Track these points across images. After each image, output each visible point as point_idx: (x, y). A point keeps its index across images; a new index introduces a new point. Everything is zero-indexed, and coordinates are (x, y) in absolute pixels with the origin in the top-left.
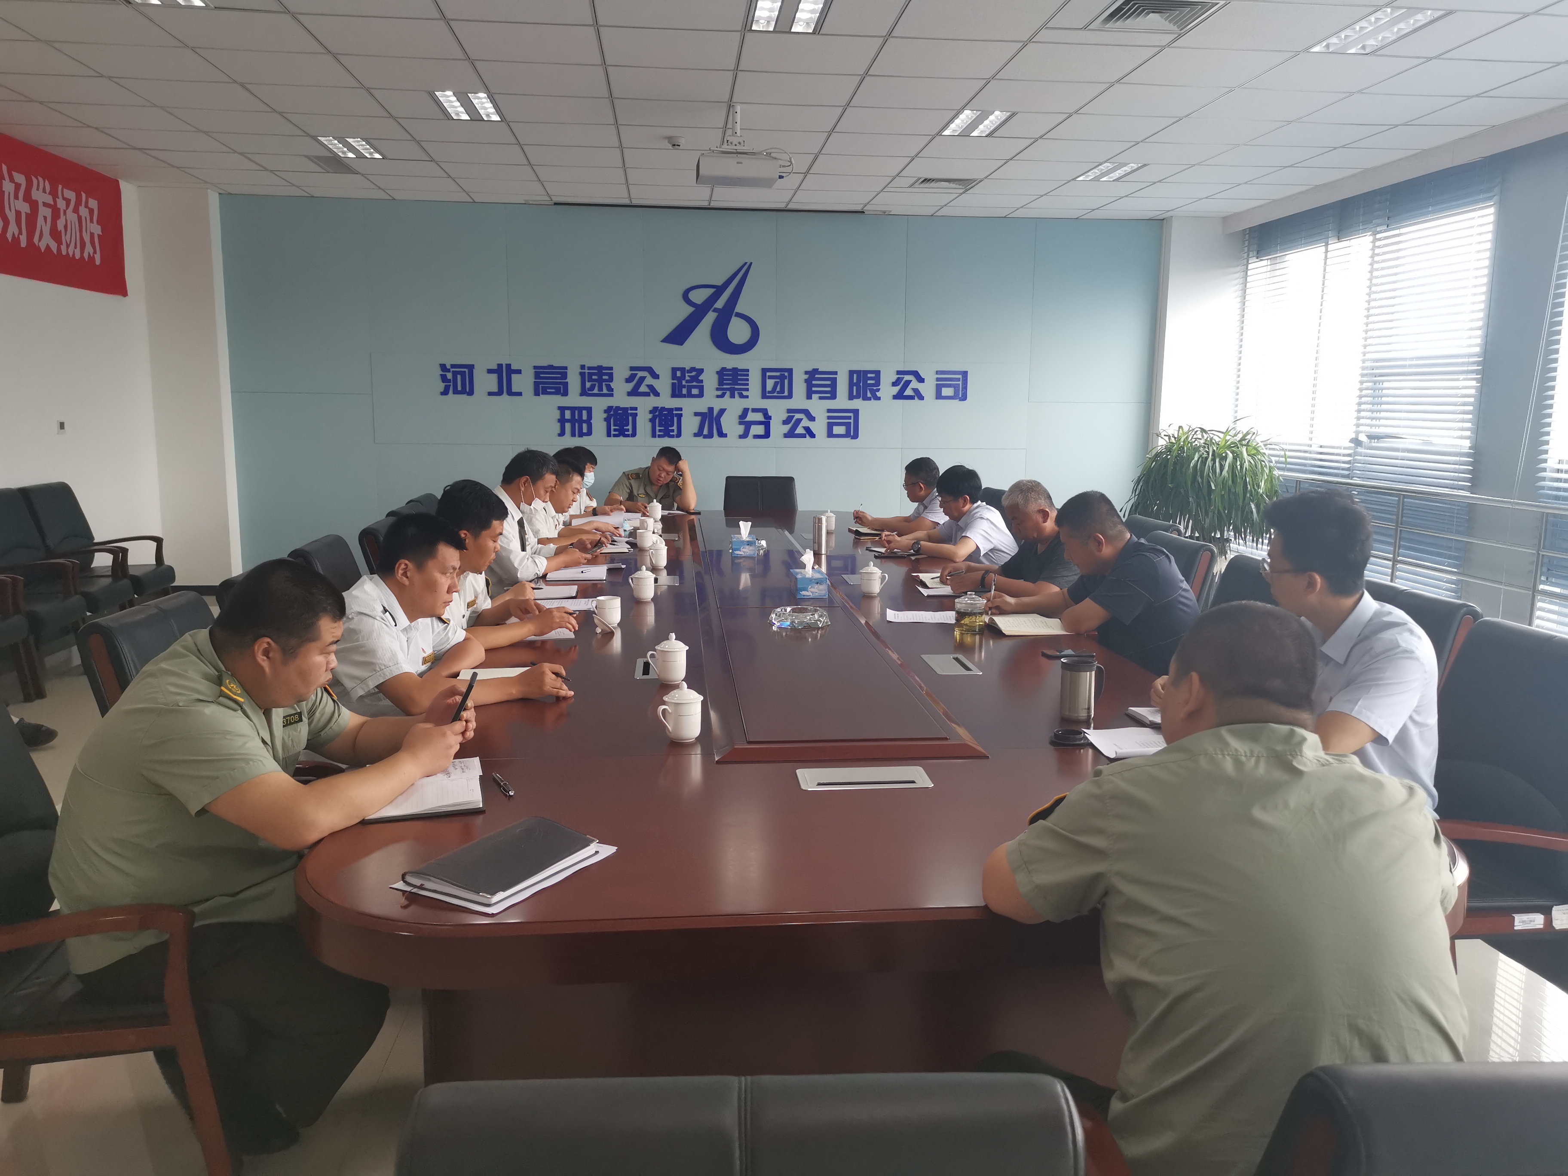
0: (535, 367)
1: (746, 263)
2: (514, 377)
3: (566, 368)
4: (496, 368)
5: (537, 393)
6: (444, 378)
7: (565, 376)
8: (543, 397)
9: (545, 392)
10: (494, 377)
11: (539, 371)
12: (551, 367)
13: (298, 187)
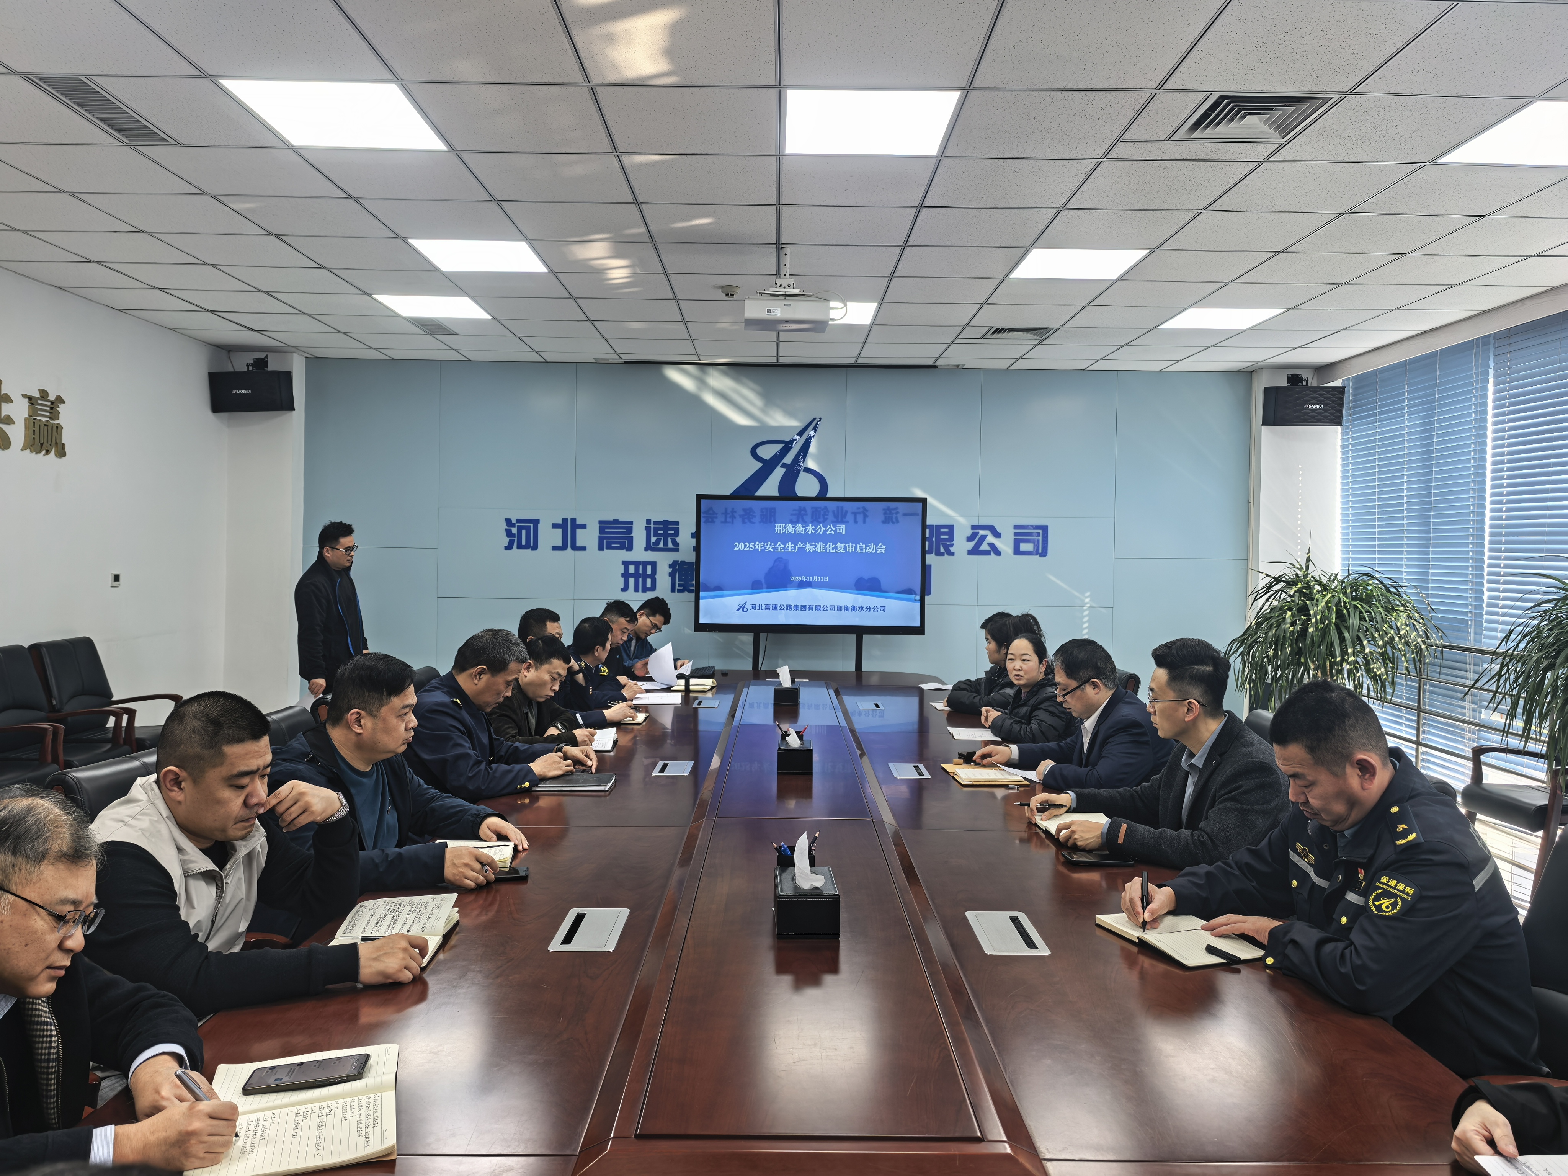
0: (600, 522)
1: (815, 419)
2: (579, 531)
3: (631, 523)
4: (560, 522)
5: (601, 548)
6: (509, 533)
7: (630, 530)
8: (607, 552)
9: (609, 547)
10: (559, 531)
11: (604, 526)
12: (616, 522)
13: (376, 349)
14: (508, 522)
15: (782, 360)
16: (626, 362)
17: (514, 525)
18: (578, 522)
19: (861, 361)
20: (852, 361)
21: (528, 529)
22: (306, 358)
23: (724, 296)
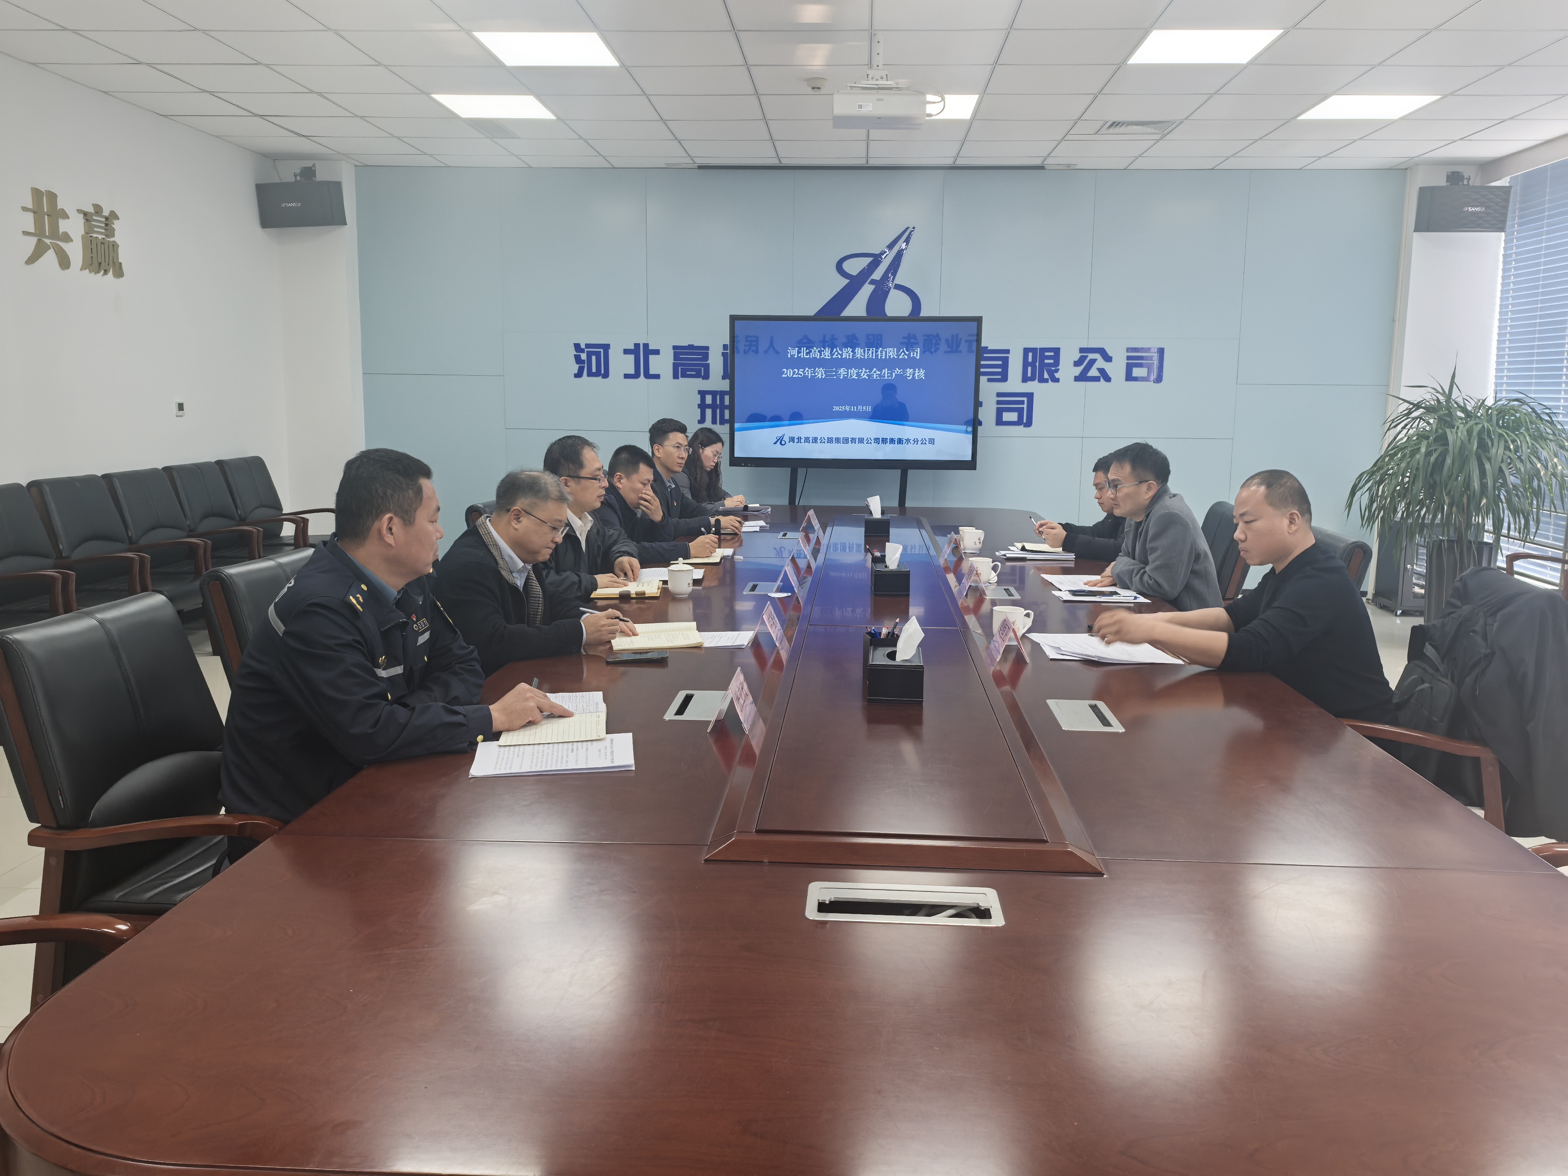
0: (675, 347)
1: (908, 228)
2: (651, 357)
3: (707, 348)
4: (632, 347)
5: (676, 376)
6: (578, 359)
7: (706, 357)
8: (682, 380)
9: (684, 375)
10: (631, 357)
12: (691, 347)
13: (430, 155)
14: (577, 347)
15: (872, 162)
16: (700, 167)
17: (583, 351)
18: (651, 348)
19: (960, 162)
20: (949, 162)
21: (598, 354)
22: (356, 166)
23: (810, 91)
